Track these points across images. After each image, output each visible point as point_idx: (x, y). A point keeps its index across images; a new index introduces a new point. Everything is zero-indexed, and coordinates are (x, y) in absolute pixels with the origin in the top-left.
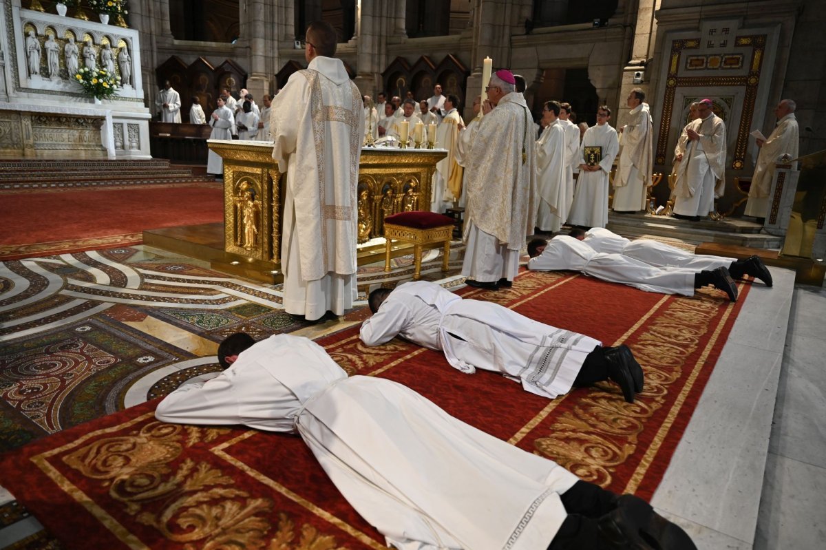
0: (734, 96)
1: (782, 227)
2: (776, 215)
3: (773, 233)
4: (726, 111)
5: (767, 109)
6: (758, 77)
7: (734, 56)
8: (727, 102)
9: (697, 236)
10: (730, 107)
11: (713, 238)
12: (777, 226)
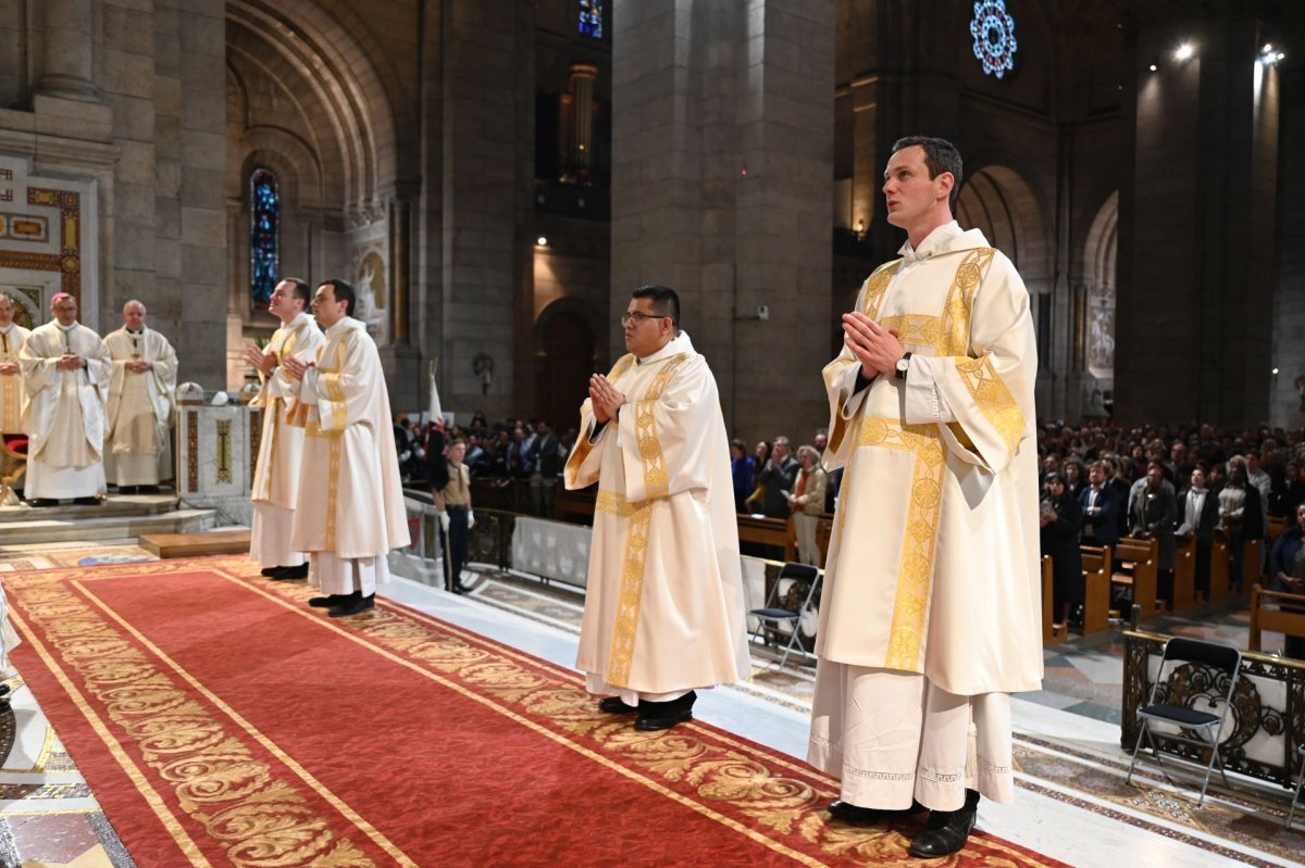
0: (42, 287)
1: (207, 495)
2: (196, 478)
3: (199, 506)
4: (31, 311)
5: (100, 312)
6: (78, 258)
7: (30, 220)
8: (30, 297)
9: (98, 531)
10: (38, 305)
11: (127, 529)
12: (199, 494)
